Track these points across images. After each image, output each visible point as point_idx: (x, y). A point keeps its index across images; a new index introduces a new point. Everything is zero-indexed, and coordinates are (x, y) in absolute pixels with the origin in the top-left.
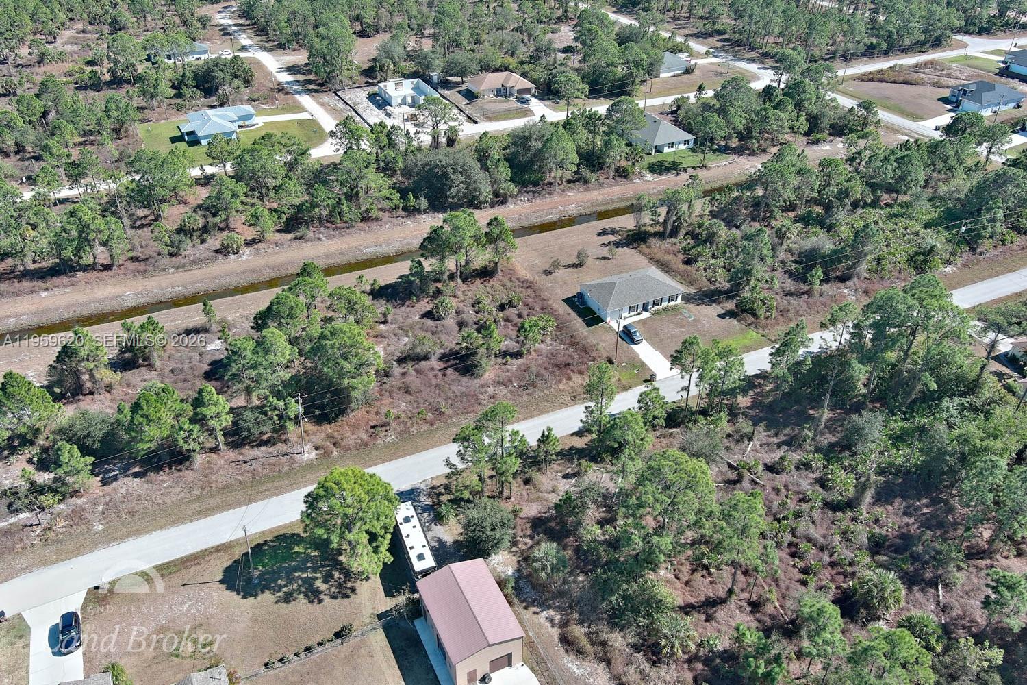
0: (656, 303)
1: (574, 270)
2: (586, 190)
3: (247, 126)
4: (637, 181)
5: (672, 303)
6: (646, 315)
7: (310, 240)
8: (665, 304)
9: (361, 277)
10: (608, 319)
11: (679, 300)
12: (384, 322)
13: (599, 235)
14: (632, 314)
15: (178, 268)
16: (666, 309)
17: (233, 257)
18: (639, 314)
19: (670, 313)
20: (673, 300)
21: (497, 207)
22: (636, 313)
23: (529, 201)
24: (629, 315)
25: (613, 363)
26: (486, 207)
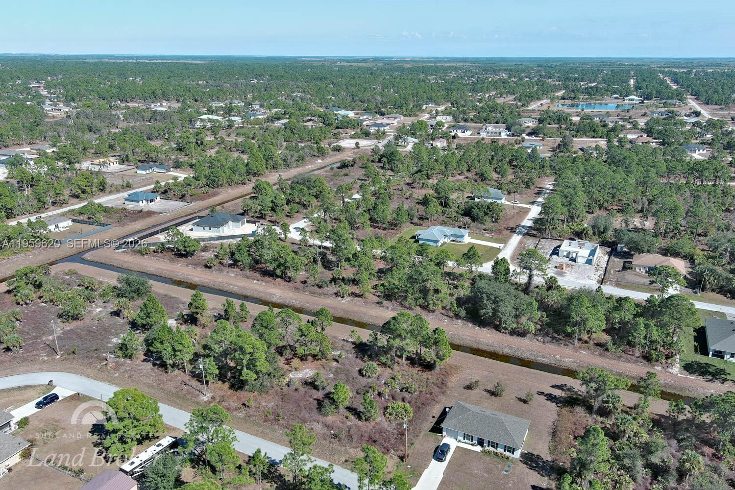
0: (495, 445)
1: (488, 395)
2: (601, 355)
3: (457, 242)
4: (660, 368)
5: (507, 454)
6: (478, 449)
7: (383, 307)
8: (500, 450)
9: (353, 332)
10: (444, 433)
11: (516, 455)
12: (337, 361)
13: (553, 387)
14: (466, 440)
15: (311, 293)
16: (496, 454)
17: (339, 298)
18: (473, 445)
19: (498, 459)
20: (509, 451)
21: (515, 336)
22: (471, 443)
23: (544, 342)
24: (464, 441)
25: (402, 461)
26: (506, 333)
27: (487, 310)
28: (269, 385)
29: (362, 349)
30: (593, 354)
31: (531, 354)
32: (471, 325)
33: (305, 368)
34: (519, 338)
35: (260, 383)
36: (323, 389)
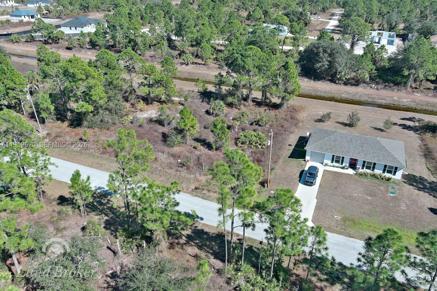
1: (342, 126)
5: (388, 175)
6: (351, 171)
8: (378, 171)
10: (307, 158)
11: (398, 176)
12: (183, 105)
14: (335, 164)
16: (374, 176)
18: (343, 168)
19: (377, 181)
20: (390, 172)
21: (349, 86)
22: (340, 166)
23: (377, 89)
24: (332, 164)
25: (264, 186)
26: (340, 84)
27: (323, 64)
28: (110, 121)
29: (206, 95)
30: (427, 96)
31: (369, 98)
32: (306, 80)
33: (150, 110)
34: (353, 87)
35: (100, 119)
36: (169, 124)
